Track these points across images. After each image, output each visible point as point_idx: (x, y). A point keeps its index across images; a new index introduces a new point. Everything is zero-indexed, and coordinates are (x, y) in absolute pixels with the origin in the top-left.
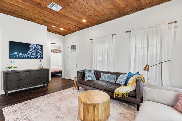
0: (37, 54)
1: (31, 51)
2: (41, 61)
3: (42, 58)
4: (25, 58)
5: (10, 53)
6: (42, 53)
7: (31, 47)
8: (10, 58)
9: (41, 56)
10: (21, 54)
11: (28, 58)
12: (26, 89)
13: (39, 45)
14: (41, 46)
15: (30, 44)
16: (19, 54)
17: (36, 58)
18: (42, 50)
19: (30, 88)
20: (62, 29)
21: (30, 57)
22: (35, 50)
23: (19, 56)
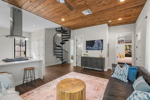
0: (99, 47)
1: (96, 45)
2: (101, 52)
3: (102, 49)
4: (92, 50)
5: (86, 47)
6: (103, 45)
7: (96, 42)
8: (86, 50)
9: (102, 48)
10: (90, 47)
11: (94, 50)
12: (92, 68)
13: (100, 40)
14: (102, 41)
15: (95, 41)
16: (89, 47)
17: (98, 50)
18: (102, 44)
19: (94, 69)
20: (120, 19)
21: (95, 49)
22: (98, 44)
23: (89, 49)
